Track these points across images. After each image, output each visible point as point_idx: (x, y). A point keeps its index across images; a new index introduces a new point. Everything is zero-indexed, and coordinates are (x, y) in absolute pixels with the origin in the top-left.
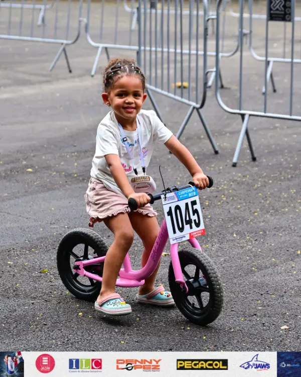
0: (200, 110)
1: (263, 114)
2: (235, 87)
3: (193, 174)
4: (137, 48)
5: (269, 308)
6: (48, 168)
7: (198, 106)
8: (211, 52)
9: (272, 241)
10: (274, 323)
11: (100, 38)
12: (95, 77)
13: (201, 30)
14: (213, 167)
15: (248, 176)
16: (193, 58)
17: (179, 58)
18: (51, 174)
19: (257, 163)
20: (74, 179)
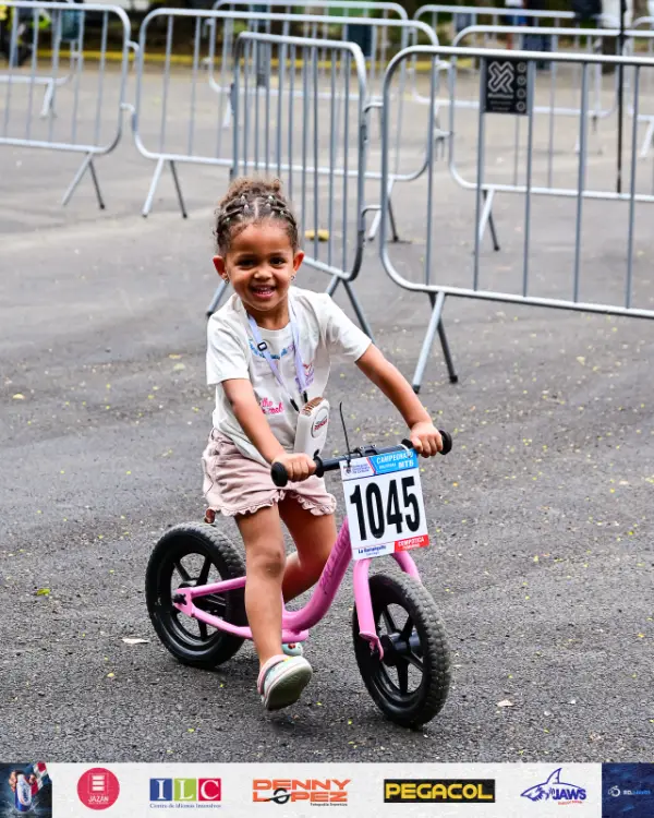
0: (351, 284)
1: (470, 292)
2: (420, 240)
3: (411, 425)
4: (230, 162)
5: (476, 667)
6: (56, 392)
7: (347, 275)
8: (373, 172)
9: (485, 536)
10: (485, 695)
11: (161, 142)
12: (149, 217)
13: (354, 129)
14: (374, 395)
15: (441, 412)
16: (338, 182)
17: (310, 182)
18: (60, 405)
19: (458, 387)
20: (105, 415)
